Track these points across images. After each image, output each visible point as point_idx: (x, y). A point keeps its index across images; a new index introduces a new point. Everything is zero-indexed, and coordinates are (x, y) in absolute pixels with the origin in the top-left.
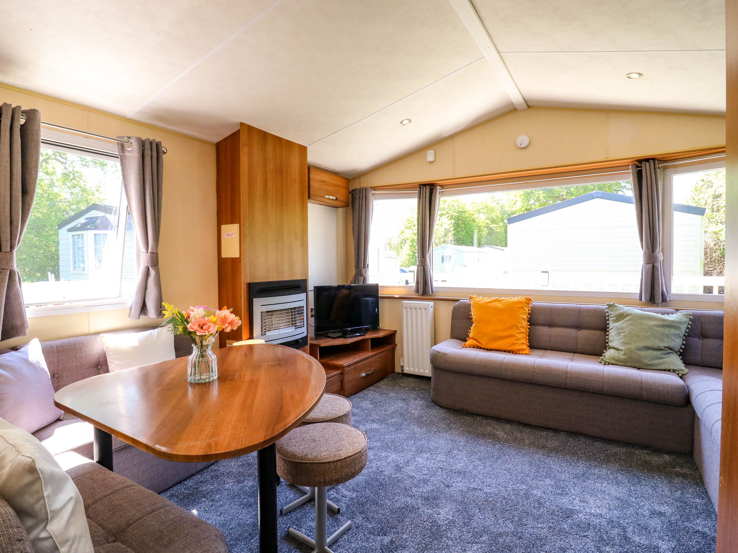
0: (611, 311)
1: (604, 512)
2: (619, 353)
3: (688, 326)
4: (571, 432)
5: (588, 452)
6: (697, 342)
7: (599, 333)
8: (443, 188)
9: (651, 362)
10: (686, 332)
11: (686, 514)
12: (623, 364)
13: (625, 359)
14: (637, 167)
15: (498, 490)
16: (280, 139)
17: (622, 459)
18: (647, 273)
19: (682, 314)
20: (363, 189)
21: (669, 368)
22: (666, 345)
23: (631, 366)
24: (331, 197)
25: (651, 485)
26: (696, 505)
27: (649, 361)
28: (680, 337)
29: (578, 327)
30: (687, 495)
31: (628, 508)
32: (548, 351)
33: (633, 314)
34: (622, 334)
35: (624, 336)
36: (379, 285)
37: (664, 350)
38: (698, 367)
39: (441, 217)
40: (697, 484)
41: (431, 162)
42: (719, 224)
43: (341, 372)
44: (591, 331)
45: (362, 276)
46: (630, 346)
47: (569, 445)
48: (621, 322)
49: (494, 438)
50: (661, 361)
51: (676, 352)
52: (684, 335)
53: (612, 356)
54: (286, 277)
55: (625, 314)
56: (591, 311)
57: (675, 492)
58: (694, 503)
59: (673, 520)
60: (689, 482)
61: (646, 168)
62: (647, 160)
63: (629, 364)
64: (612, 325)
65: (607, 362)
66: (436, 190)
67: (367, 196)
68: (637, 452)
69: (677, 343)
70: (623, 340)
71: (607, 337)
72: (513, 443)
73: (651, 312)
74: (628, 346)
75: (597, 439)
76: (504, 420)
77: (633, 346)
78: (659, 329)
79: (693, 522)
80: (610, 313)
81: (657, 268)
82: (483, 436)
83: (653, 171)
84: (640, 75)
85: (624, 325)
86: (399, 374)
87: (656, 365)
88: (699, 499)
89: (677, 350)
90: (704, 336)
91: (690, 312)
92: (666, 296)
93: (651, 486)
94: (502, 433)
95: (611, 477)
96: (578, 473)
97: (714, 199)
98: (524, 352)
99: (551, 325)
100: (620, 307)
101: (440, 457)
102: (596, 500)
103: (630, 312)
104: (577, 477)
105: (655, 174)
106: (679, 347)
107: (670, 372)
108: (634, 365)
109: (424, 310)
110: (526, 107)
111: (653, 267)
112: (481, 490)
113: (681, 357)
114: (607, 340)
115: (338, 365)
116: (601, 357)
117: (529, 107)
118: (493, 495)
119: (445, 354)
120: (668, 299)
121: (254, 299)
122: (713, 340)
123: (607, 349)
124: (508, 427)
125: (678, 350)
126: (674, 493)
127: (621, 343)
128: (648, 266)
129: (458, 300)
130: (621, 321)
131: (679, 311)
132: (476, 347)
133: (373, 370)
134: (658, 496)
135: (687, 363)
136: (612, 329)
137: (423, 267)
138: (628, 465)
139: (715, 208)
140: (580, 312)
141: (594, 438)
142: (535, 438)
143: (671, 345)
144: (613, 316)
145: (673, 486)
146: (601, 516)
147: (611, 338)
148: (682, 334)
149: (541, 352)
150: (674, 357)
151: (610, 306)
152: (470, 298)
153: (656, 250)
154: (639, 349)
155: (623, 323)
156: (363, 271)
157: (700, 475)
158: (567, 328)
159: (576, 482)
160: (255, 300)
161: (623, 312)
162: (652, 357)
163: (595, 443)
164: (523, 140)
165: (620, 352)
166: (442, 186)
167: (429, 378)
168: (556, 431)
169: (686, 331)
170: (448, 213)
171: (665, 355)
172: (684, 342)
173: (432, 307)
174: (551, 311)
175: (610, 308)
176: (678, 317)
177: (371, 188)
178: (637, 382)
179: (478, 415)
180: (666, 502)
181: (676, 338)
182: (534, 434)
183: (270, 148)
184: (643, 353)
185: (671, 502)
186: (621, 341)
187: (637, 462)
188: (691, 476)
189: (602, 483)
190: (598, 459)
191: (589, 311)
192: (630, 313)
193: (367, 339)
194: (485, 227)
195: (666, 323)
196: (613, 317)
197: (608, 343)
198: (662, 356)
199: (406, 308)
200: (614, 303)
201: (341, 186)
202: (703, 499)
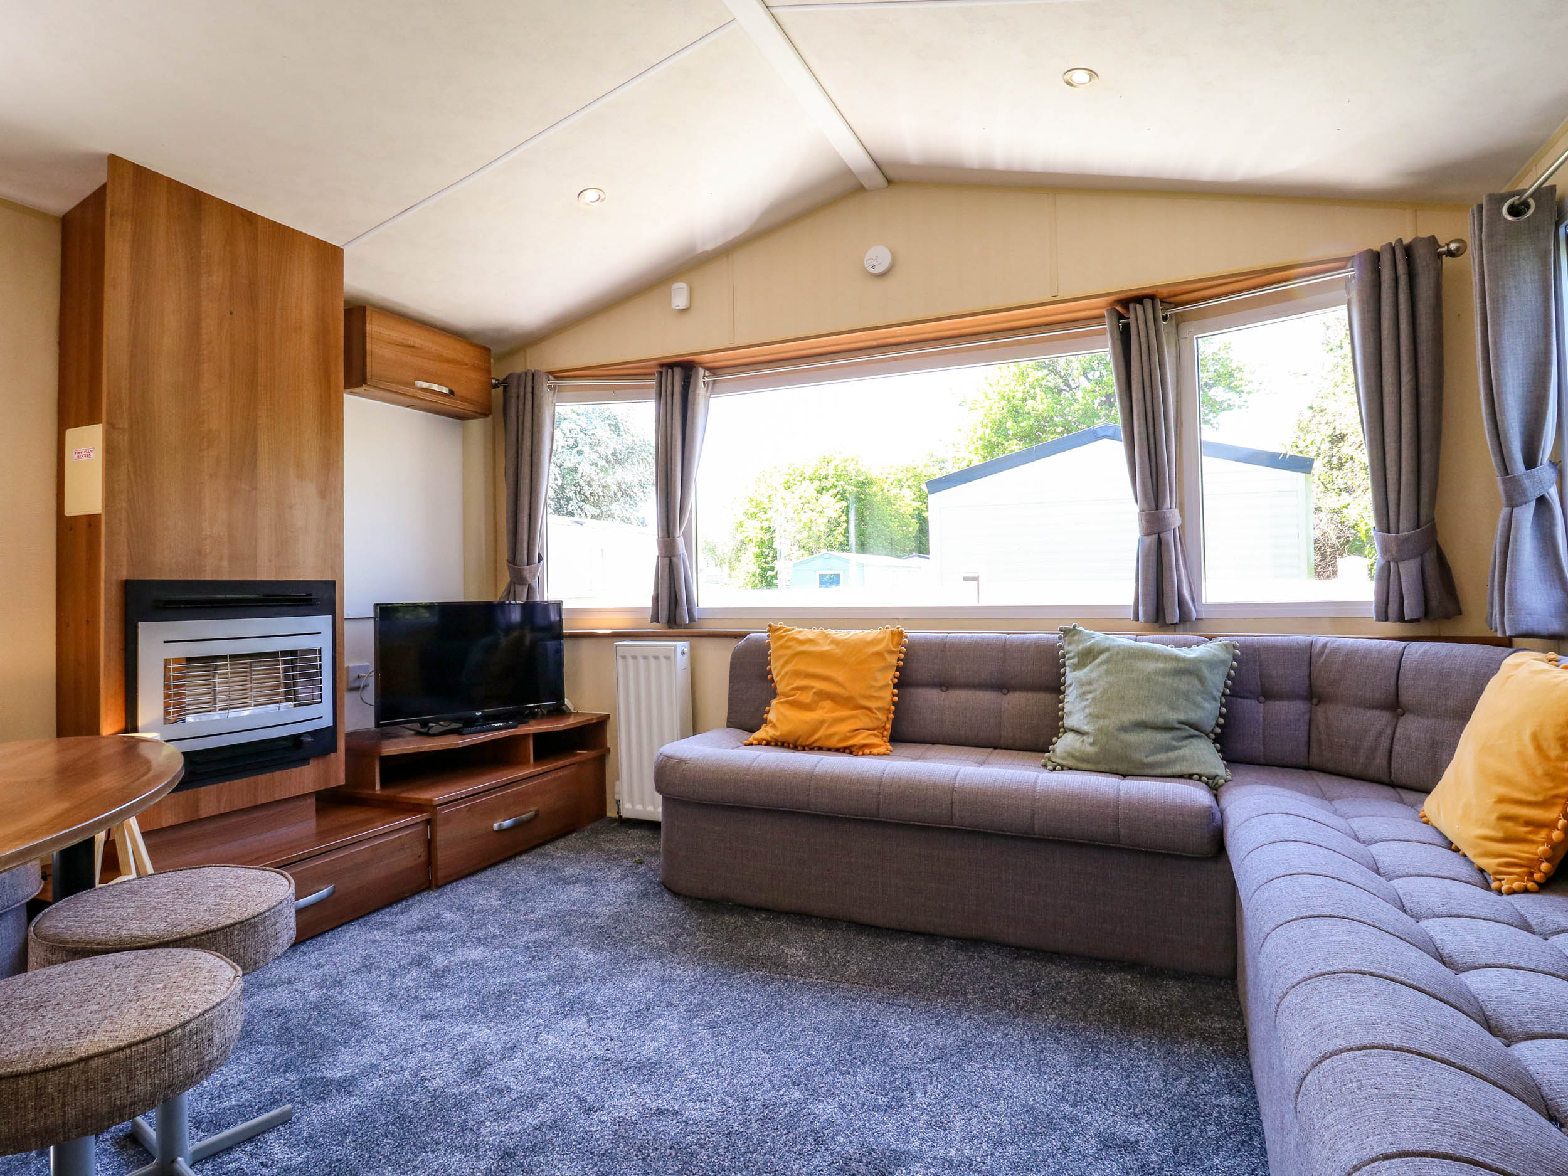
0: (1069, 644)
1: (981, 1152)
2: (1083, 741)
3: (1229, 673)
4: (967, 940)
5: (992, 988)
6: (1252, 708)
7: (1044, 698)
8: (714, 375)
9: (1150, 759)
10: (1226, 686)
11: (1189, 1143)
12: (1089, 767)
13: (1096, 754)
14: (1121, 317)
15: (725, 1108)
16: (250, 218)
17: (1069, 998)
18: (1146, 556)
19: (1218, 645)
20: (526, 373)
21: (1191, 772)
22: (1182, 717)
23: (1108, 770)
24: (435, 387)
25: (1121, 1066)
26: (1219, 1112)
27: (1146, 757)
28: (1215, 700)
29: (1003, 686)
30: (1204, 1088)
31: (1046, 1135)
32: (937, 746)
33: (1113, 647)
34: (1090, 696)
35: (1094, 699)
36: (564, 606)
37: (1177, 729)
38: (1257, 767)
39: (819, 495)
40: (1233, 1055)
41: (683, 311)
42: (1343, 493)
43: (427, 818)
44: (1030, 695)
45: (525, 585)
46: (1106, 722)
47: (952, 973)
48: (1088, 668)
49: (776, 966)
50: (1172, 755)
51: (1207, 735)
52: (1224, 694)
53: (1069, 748)
54: (266, 572)
55: (1097, 649)
56: (1029, 646)
57: (1176, 1080)
58: (1217, 1109)
59: (1152, 1162)
60: (1214, 1052)
61: (1137, 316)
62: (1139, 299)
63: (1103, 767)
64: (1071, 676)
65: (1059, 765)
66: (697, 377)
67: (536, 391)
68: (1109, 979)
69: (1208, 711)
70: (1091, 710)
71: (1060, 705)
72: (816, 977)
73: (1158, 643)
74: (1101, 722)
75: (1025, 952)
76: (817, 917)
77: (1110, 723)
78: (1168, 680)
79: (1203, 1164)
80: (1067, 648)
81: (1168, 544)
82: (748, 963)
83: (1151, 323)
84: (1091, 76)
85: (1094, 675)
86: (613, 820)
87: (1161, 764)
88: (1231, 1096)
89: (1209, 729)
90: (1267, 695)
91: (1235, 640)
92: (1189, 608)
93: (1121, 1068)
94: (800, 953)
95: (1029, 1049)
96: (951, 1044)
97: (1332, 443)
98: (875, 751)
99: (945, 685)
100: (1087, 634)
101: (612, 1027)
102: (969, 1120)
103: (1107, 644)
104: (942, 1056)
105: (1157, 331)
106: (1214, 723)
107: (1192, 779)
108: (1114, 767)
109: (663, 661)
110: (882, 181)
111: (1159, 541)
112: (676, 1113)
113: (1218, 745)
114: (1060, 713)
115: (420, 802)
116: (1047, 754)
117: (890, 181)
118: (702, 1127)
119: (682, 761)
120: (1194, 615)
121: (140, 624)
122: (1286, 703)
123: (1060, 735)
124: (820, 935)
125: (1211, 729)
126: (1172, 1085)
127: (1086, 716)
128: (1148, 540)
129: (741, 636)
130: (1088, 665)
131: (1214, 640)
132: (773, 744)
133: (533, 813)
134: (1130, 1096)
135: (1232, 759)
136: (1070, 685)
137: (668, 559)
138: (1080, 1015)
139: (1335, 460)
140: (1004, 650)
141: (1019, 950)
142: (875, 960)
143: (1194, 716)
144: (1071, 655)
145: (1173, 1064)
146: (971, 1165)
147: (1068, 707)
148: (1218, 691)
149: (919, 749)
150: (1202, 746)
151: (1066, 632)
152: (769, 631)
153: (1164, 502)
154: (1124, 729)
155: (1091, 671)
156: (525, 573)
157: (1245, 1029)
158: (980, 690)
159: (935, 1071)
160: (142, 626)
161: (1093, 644)
162: (1152, 747)
163: (1017, 964)
164: (878, 257)
165: (1085, 737)
166: (713, 370)
167: (653, 826)
168: (932, 937)
169: (1225, 683)
170: (836, 486)
171: (1181, 741)
172: (1224, 710)
173: (683, 653)
174: (943, 649)
175: (1067, 638)
176: (1208, 651)
177: (551, 373)
178: (1107, 805)
179: (758, 909)
180: (1146, 1111)
181: (1206, 700)
182: (878, 948)
183: (212, 233)
184: (1133, 738)
185: (1159, 1109)
186: (1087, 711)
187: (1102, 1005)
188: (1224, 1033)
189: (1000, 1069)
190: (1010, 1004)
191: (1023, 648)
192: (1107, 646)
193: (525, 736)
194: (913, 518)
195: (1181, 665)
196: (1073, 658)
197: (1062, 719)
198: (1175, 743)
199: (624, 657)
200: (1075, 626)
201: (466, 364)
202: (1241, 1094)
